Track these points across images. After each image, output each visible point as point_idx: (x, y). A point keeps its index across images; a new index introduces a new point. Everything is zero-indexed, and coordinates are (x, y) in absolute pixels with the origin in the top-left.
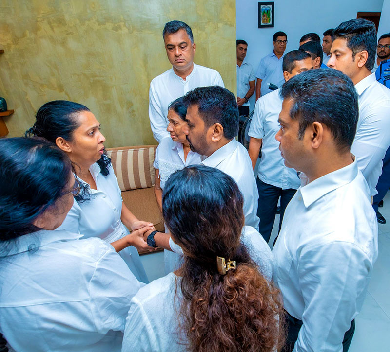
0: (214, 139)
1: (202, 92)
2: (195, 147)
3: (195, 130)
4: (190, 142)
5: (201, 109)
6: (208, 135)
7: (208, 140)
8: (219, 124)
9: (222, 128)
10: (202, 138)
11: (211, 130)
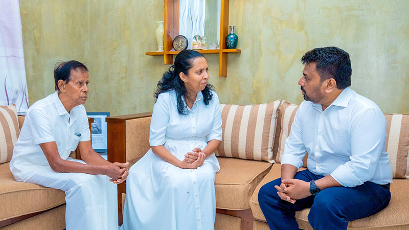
0: (327, 91)
1: (320, 53)
2: (309, 96)
3: (311, 83)
4: (305, 92)
5: (318, 67)
6: (322, 88)
7: (322, 91)
8: (333, 79)
9: (336, 82)
10: (317, 90)
11: (325, 83)
